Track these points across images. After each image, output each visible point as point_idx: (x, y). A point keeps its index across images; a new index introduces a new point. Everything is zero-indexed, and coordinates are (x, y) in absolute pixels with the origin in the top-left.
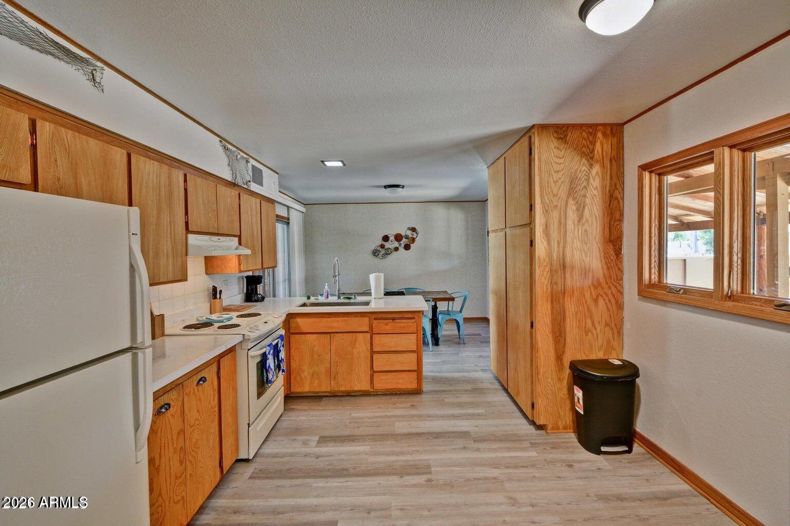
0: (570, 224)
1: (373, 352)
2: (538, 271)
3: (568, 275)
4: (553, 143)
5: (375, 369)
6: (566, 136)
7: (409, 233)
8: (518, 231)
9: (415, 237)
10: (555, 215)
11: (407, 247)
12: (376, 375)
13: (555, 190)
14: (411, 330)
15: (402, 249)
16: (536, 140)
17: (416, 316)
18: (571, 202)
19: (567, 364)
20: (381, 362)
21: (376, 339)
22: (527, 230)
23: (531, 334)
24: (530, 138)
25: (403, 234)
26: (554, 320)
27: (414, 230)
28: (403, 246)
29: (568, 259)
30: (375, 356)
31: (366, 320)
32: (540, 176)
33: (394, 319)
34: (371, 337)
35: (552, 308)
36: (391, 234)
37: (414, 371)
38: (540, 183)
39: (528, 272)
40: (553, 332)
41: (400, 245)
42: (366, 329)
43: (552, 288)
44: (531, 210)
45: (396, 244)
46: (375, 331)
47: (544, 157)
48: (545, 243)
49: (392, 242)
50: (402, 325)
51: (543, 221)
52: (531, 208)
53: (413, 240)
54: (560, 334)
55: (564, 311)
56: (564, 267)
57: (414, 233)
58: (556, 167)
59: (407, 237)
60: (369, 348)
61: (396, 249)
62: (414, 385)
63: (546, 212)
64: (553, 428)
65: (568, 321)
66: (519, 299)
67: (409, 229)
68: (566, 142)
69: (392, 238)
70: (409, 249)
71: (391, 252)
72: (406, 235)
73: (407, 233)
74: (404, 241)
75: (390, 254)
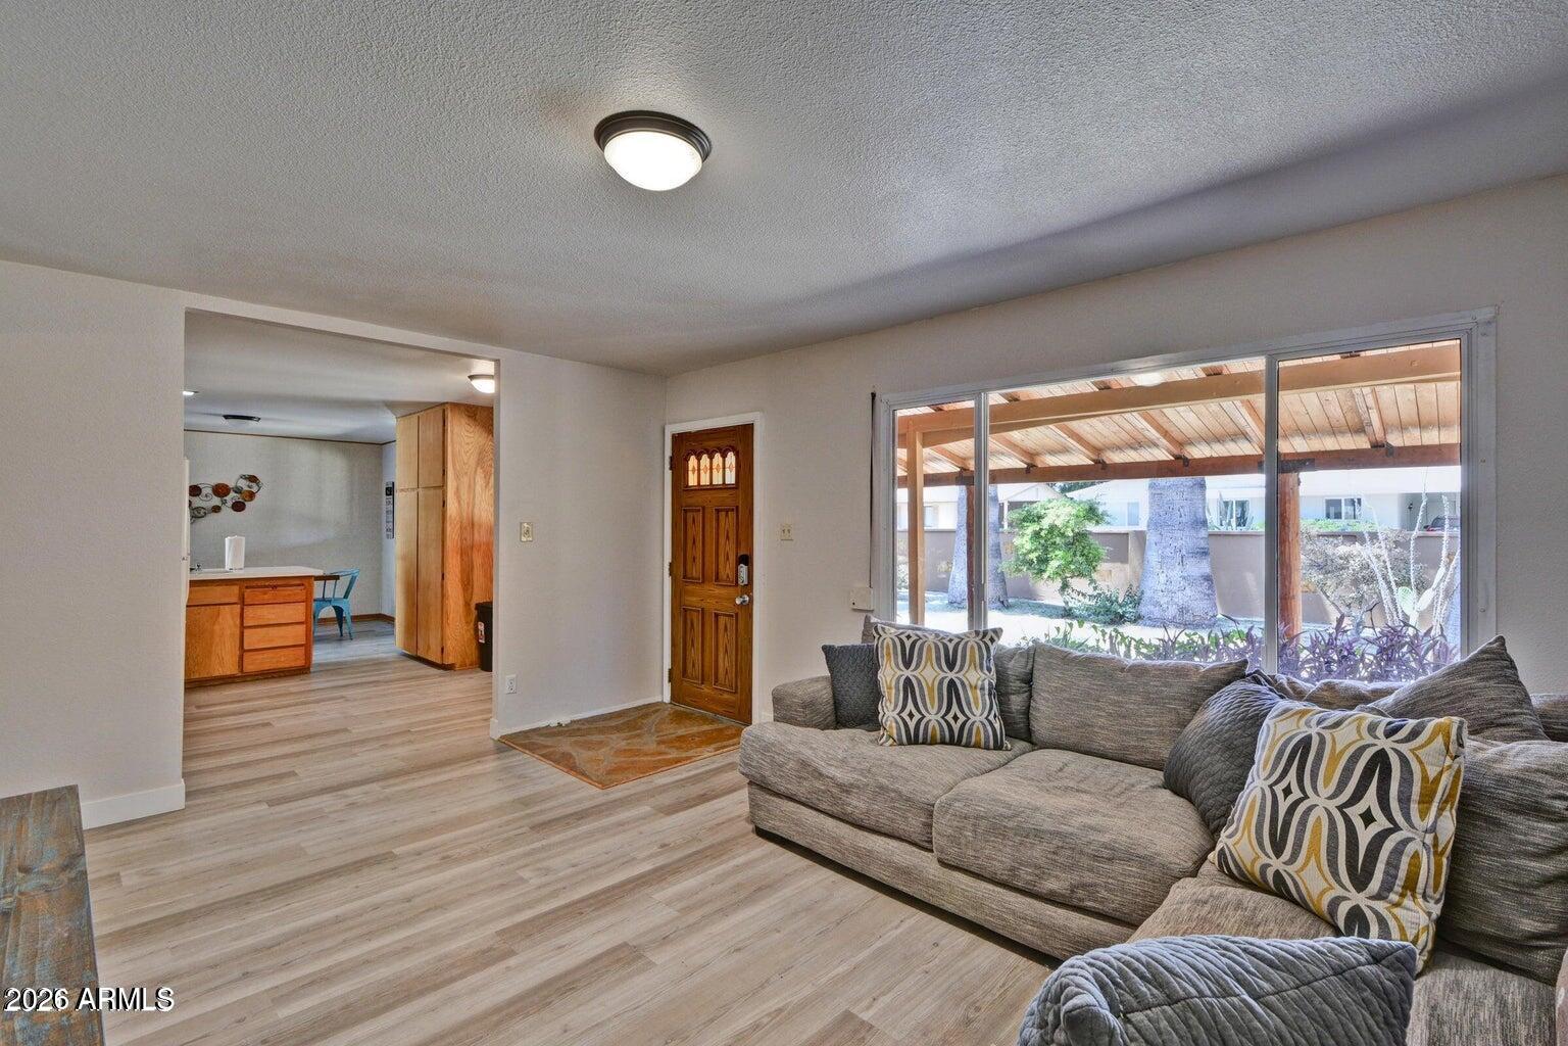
0: (478, 488)
1: (243, 627)
2: (449, 529)
3: (476, 531)
4: (464, 420)
5: (246, 647)
6: (475, 415)
7: (243, 484)
8: (432, 492)
9: (254, 490)
10: (465, 480)
11: (238, 507)
12: (246, 655)
13: (465, 458)
14: (298, 598)
15: (227, 511)
16: (449, 415)
17: (306, 582)
18: (479, 470)
19: (473, 606)
20: (253, 639)
21: (249, 611)
22: (440, 492)
23: (442, 586)
24: (444, 411)
25: (231, 484)
26: (463, 571)
27: (253, 479)
28: (230, 504)
29: (476, 519)
30: (247, 632)
31: (235, 589)
32: (453, 446)
33: (274, 587)
34: (242, 609)
35: (462, 560)
36: (208, 481)
37: (302, 645)
38: (453, 452)
39: (440, 529)
40: (462, 581)
41: (224, 502)
42: (235, 600)
43: (462, 543)
44: (444, 474)
45: (216, 501)
46: (247, 601)
47: (455, 431)
48: (456, 505)
49: (206, 496)
50: (287, 593)
51: (455, 484)
52: (444, 472)
53: (252, 495)
54: (468, 584)
55: (472, 563)
56: (473, 524)
57: (254, 485)
58: (468, 441)
59: (238, 490)
60: (238, 622)
61: (216, 509)
62: (301, 662)
63: (457, 477)
64: (461, 666)
65: (476, 571)
66: (431, 557)
67: (243, 477)
68: (475, 420)
69: (207, 491)
70: (243, 509)
71: (205, 513)
72: (237, 487)
73: (239, 485)
74: (232, 497)
75: (202, 517)
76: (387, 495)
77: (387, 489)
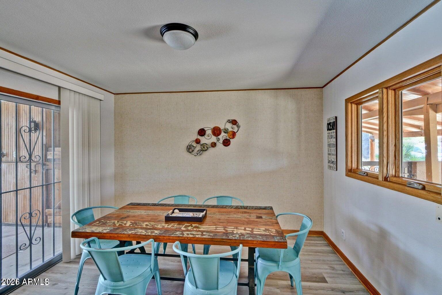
7: (229, 126)
9: (235, 131)
11: (226, 143)
15: (220, 146)
25: (222, 127)
27: (234, 122)
28: (221, 141)
36: (209, 127)
41: (218, 140)
45: (214, 139)
49: (208, 136)
53: (234, 134)
57: (235, 126)
59: (226, 131)
61: (214, 145)
67: (229, 121)
69: (209, 132)
70: (229, 145)
71: (207, 148)
72: (225, 129)
73: (227, 127)
74: (223, 136)
75: (206, 150)
76: (329, 129)
77: (329, 124)
